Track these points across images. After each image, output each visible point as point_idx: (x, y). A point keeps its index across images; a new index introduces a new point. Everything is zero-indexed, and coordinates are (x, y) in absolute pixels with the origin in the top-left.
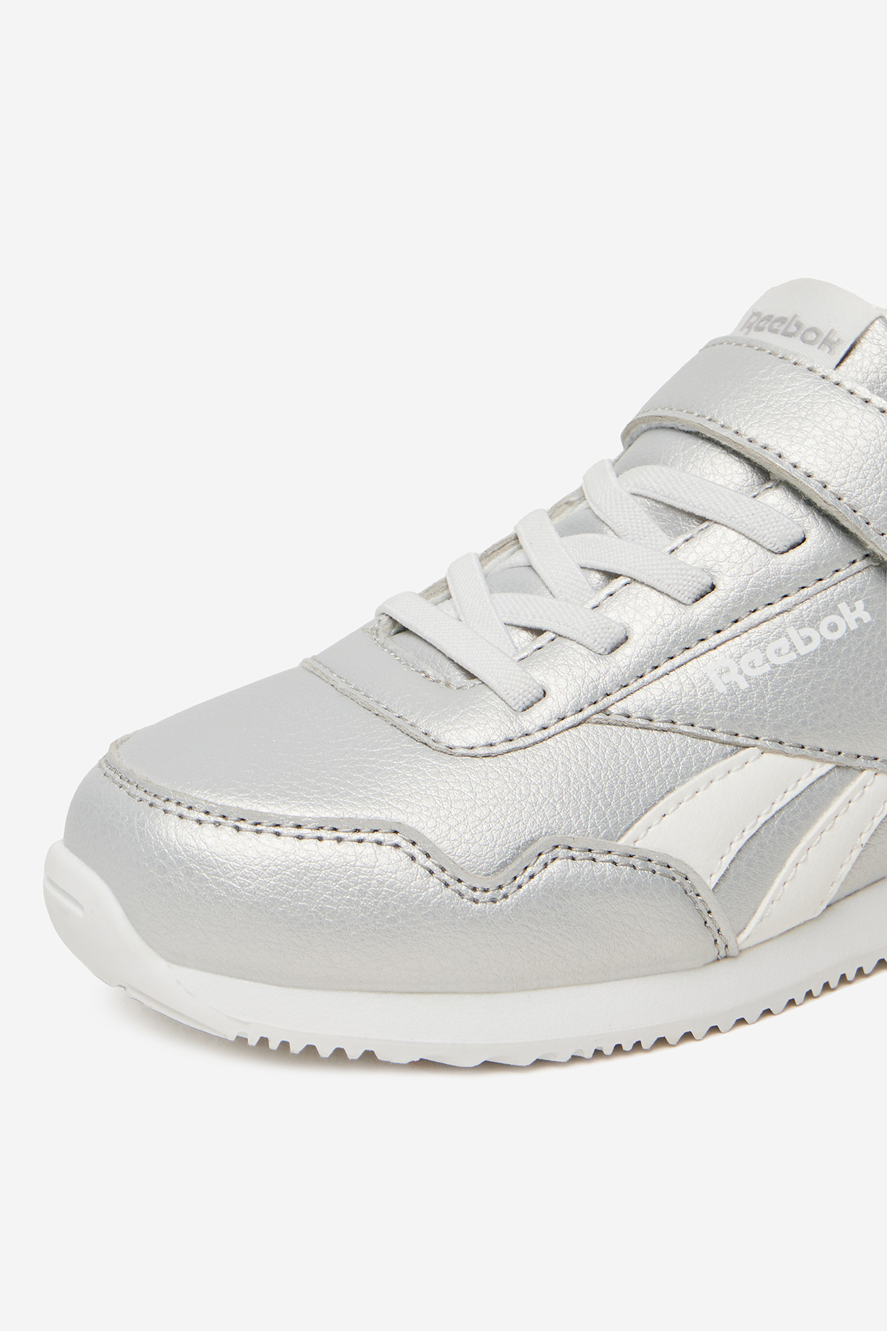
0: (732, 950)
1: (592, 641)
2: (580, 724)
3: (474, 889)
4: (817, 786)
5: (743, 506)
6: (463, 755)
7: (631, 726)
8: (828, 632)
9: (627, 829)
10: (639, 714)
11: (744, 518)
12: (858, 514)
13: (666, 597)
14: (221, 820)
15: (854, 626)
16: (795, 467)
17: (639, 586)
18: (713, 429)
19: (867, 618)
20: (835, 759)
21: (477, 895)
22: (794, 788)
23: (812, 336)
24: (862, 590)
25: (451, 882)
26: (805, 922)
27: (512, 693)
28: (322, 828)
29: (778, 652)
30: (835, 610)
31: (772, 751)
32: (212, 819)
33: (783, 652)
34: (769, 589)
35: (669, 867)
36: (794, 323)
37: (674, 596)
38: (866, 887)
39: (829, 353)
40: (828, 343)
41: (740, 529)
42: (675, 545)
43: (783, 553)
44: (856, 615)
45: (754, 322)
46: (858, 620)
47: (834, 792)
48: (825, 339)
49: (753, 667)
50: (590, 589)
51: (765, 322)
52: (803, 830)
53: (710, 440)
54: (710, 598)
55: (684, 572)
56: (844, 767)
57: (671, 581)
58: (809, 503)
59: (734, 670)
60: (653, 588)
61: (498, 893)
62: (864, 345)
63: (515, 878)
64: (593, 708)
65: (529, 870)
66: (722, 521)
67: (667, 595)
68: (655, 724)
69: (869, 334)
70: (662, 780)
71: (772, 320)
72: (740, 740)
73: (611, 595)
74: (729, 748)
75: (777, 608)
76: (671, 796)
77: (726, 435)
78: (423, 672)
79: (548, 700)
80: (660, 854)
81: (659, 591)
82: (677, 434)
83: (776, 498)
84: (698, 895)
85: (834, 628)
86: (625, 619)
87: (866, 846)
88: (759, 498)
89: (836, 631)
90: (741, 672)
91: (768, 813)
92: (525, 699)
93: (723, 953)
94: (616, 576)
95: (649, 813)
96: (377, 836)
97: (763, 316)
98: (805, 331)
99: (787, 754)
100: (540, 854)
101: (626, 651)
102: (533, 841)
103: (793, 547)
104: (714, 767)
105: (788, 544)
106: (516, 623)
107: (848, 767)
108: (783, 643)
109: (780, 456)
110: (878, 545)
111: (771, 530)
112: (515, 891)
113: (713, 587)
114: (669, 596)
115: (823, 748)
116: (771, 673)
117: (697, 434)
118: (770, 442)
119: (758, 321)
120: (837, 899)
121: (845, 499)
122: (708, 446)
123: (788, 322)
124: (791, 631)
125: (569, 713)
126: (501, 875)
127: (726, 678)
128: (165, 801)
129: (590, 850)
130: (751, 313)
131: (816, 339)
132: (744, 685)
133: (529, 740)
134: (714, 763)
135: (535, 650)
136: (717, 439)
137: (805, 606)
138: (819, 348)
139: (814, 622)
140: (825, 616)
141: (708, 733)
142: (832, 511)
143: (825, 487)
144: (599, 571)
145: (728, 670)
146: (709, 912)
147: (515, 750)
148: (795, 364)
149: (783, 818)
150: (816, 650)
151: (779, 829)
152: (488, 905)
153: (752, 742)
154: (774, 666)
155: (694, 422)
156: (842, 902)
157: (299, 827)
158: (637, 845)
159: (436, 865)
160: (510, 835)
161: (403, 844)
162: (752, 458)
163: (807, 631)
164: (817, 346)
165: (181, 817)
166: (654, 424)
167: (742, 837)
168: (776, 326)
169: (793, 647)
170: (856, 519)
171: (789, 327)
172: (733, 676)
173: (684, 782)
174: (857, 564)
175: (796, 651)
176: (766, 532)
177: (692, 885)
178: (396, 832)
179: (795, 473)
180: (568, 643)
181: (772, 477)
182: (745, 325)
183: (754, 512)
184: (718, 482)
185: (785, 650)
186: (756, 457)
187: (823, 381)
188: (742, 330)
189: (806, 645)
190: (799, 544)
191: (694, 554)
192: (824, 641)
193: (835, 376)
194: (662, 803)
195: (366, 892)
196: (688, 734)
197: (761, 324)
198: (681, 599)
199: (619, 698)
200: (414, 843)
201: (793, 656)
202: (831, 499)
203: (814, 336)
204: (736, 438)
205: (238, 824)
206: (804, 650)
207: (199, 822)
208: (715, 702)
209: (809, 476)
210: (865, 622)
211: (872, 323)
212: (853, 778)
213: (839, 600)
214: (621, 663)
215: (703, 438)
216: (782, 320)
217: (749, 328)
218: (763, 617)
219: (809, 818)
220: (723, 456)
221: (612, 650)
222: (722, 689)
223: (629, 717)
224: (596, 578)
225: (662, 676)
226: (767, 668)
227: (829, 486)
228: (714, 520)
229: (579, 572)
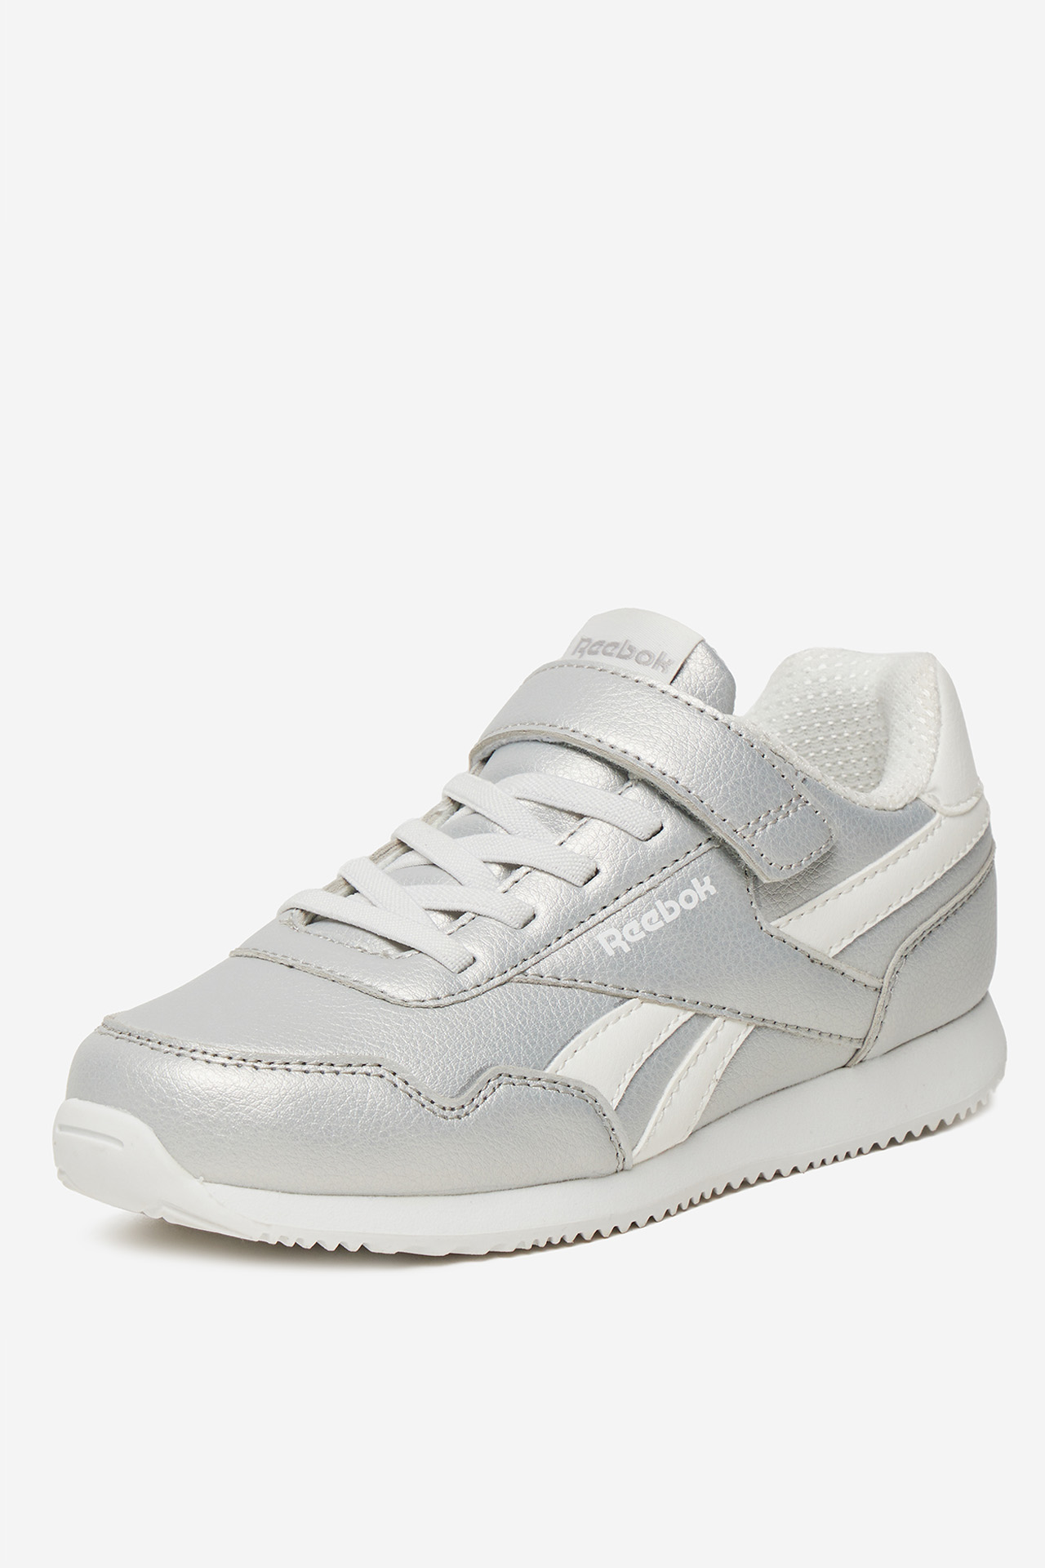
0: (628, 1165)
1: (509, 918)
2: (505, 983)
3: (444, 1109)
4: (682, 1030)
5: (614, 802)
6: (418, 1007)
7: (544, 984)
8: (686, 903)
9: (550, 1062)
10: (550, 974)
11: (616, 812)
12: (704, 803)
13: (562, 882)
14: (242, 1062)
15: (704, 898)
16: (652, 767)
17: (538, 873)
18: (577, 739)
19: (713, 891)
20: (695, 1007)
21: (446, 1113)
22: (666, 1031)
23: (645, 658)
24: (708, 868)
25: (426, 1103)
26: (675, 1146)
27: (450, 959)
28: (322, 1064)
29: (650, 921)
30: (690, 886)
31: (649, 1001)
32: (235, 1062)
33: (653, 921)
34: (640, 870)
35: (583, 1092)
36: (627, 646)
37: (570, 880)
38: (716, 1120)
39: (662, 671)
40: (660, 663)
41: (614, 822)
42: (562, 840)
43: (647, 840)
44: (704, 889)
45: (587, 647)
46: (706, 892)
47: (695, 1036)
48: (658, 660)
49: (632, 934)
50: (495, 879)
51: (597, 647)
52: (675, 1065)
53: (574, 749)
54: (596, 880)
55: (575, 859)
56: (701, 1015)
57: (566, 868)
58: (664, 797)
59: (619, 937)
60: (552, 874)
61: (460, 1111)
62: (691, 665)
63: (473, 1100)
64: (515, 971)
65: (482, 1093)
66: (598, 816)
67: (563, 879)
68: (562, 982)
69: (693, 656)
70: (571, 1025)
71: (605, 645)
72: (625, 993)
73: (517, 882)
74: (618, 1000)
75: (647, 885)
76: (578, 1037)
77: (589, 744)
78: (360, 948)
79: (478, 965)
80: (577, 1081)
81: (557, 877)
82: (543, 745)
83: (636, 793)
84: (604, 1115)
85: (689, 899)
86: (531, 901)
87: (720, 1082)
88: (624, 795)
89: (691, 902)
90: (624, 939)
91: (649, 1050)
92: (460, 964)
93: (621, 1167)
94: (518, 867)
95: (565, 1049)
96: (364, 1069)
97: (594, 642)
98: (638, 654)
99: (660, 1004)
100: (489, 1081)
101: (534, 924)
102: (481, 1071)
103: (654, 835)
104: (609, 1014)
105: (651, 832)
106: (434, 907)
107: (704, 1015)
108: (653, 913)
109: (639, 759)
110: (721, 828)
111: (638, 821)
112: (474, 1110)
113: (597, 872)
114: (565, 880)
115: (686, 998)
116: (645, 938)
117: (562, 744)
118: (628, 748)
119: (586, 645)
120: (697, 1128)
121: (694, 792)
122: (574, 754)
123: (621, 646)
124: (658, 903)
125: (497, 975)
126: (463, 1097)
127: (614, 944)
128: (191, 1052)
129: (525, 1078)
130: (580, 639)
131: (649, 660)
132: (627, 949)
133: (466, 995)
134: (608, 1011)
135: (460, 927)
136: (582, 747)
137: (667, 882)
138: (653, 668)
139: (675, 896)
140: (683, 890)
141: (602, 988)
142: (685, 802)
143: (677, 782)
144: (499, 864)
145: (614, 938)
146: (613, 1129)
147: (458, 1002)
148: (637, 682)
149: (660, 1056)
150: (677, 918)
151: (658, 1064)
152: (456, 1120)
153: (635, 994)
154: (648, 933)
155: (559, 734)
156: (700, 1131)
157: (304, 1064)
158: (558, 1073)
159: (414, 1090)
160: (465, 1066)
161: (387, 1075)
162: (615, 762)
163: (670, 903)
164: (651, 666)
165: (208, 1062)
166: (516, 738)
167: (632, 1069)
168: (609, 650)
169: (661, 917)
170: (704, 808)
171: (625, 651)
172: (618, 942)
173: (587, 1026)
174: (703, 846)
175: (663, 919)
176: (634, 823)
177: (600, 1107)
178: (380, 1066)
179: (653, 772)
180: (486, 920)
181: (630, 778)
182: (576, 650)
183: (623, 806)
184: (587, 783)
185: (655, 920)
186: (619, 761)
187: (664, 695)
188: (574, 653)
189: (670, 914)
190: (659, 832)
191: (579, 845)
192: (683, 910)
193: (673, 691)
194: (573, 1042)
195: (363, 1113)
196: (588, 989)
197: (594, 649)
198: (575, 883)
199: (534, 962)
200: (394, 1074)
201: (662, 924)
202: (683, 793)
203: (648, 658)
204: (599, 745)
205: (256, 1064)
206: (669, 918)
207: (224, 1065)
208: (607, 963)
209: (664, 774)
210: (712, 894)
211: (696, 646)
212: (708, 1024)
213: (692, 877)
214: (533, 935)
215: (568, 748)
216: (616, 645)
217: (582, 651)
218: (637, 894)
219: (679, 1056)
220: (587, 762)
221: (525, 925)
222: (611, 953)
223: (542, 977)
224: (497, 869)
225: (565, 945)
226: (643, 935)
227: (680, 782)
228: (592, 816)
229: (483, 865)
